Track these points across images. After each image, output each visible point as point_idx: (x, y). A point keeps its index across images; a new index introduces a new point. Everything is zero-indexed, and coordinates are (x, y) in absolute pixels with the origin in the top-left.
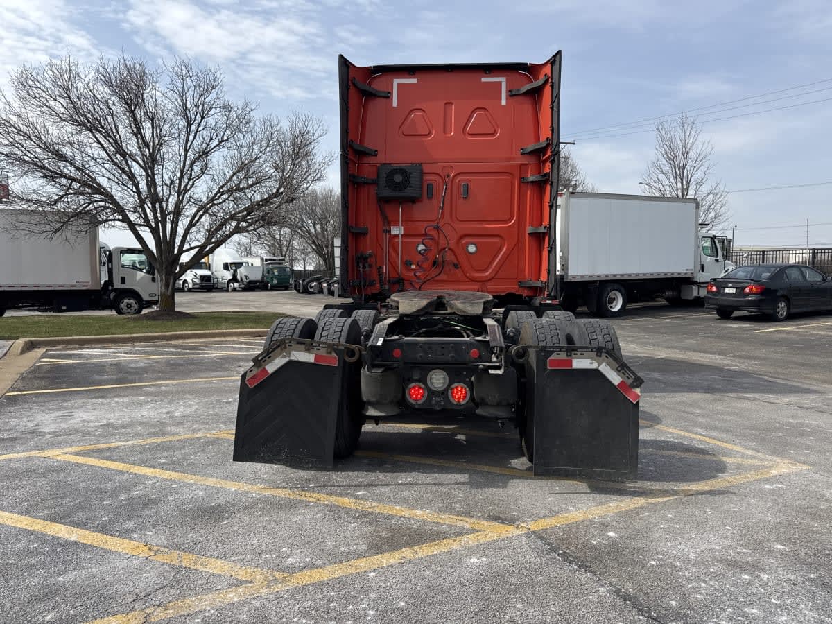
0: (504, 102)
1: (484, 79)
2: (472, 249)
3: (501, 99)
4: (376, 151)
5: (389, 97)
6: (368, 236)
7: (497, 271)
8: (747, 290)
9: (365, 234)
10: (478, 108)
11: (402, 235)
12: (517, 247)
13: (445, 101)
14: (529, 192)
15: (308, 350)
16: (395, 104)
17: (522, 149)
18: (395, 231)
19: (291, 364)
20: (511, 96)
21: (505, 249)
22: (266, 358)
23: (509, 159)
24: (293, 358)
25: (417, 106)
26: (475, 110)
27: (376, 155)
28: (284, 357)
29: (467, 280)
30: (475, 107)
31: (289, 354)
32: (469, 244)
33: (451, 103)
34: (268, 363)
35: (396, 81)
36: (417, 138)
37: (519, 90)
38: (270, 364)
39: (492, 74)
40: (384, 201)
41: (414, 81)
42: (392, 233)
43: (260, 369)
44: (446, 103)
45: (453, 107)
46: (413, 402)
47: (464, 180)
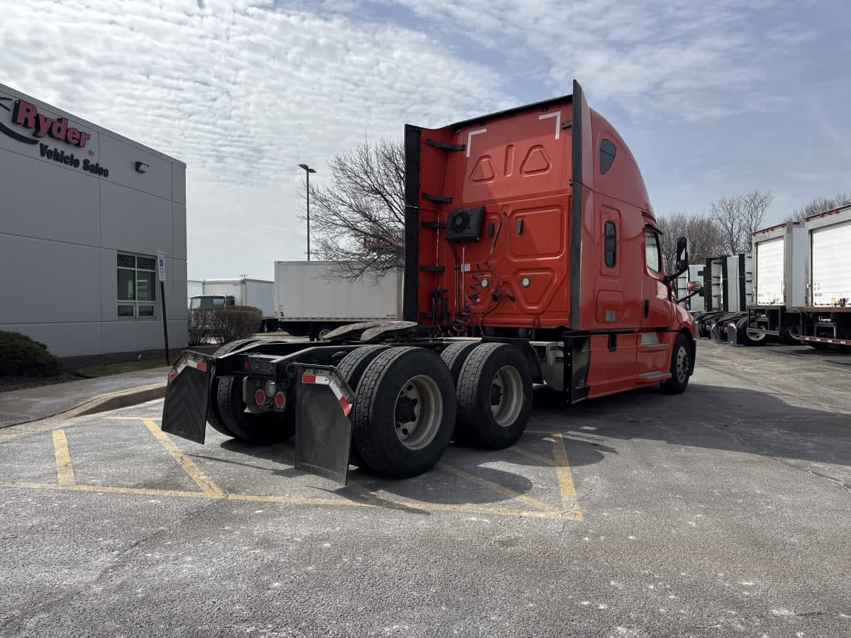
0: (557, 137)
1: (541, 117)
2: (526, 282)
3: (555, 134)
4: (452, 199)
5: (464, 150)
6: (445, 273)
9: (442, 271)
10: (534, 146)
11: (473, 272)
13: (507, 145)
16: (468, 155)
17: (571, 181)
20: (564, 128)
21: (555, 281)
23: (559, 192)
25: (484, 154)
26: (532, 148)
27: (451, 203)
30: (532, 145)
32: (523, 277)
33: (512, 146)
35: (471, 134)
36: (484, 183)
37: (567, 122)
39: (550, 111)
40: (456, 243)
41: (484, 131)
42: (462, 271)
44: (509, 146)
45: (514, 148)
47: (519, 216)
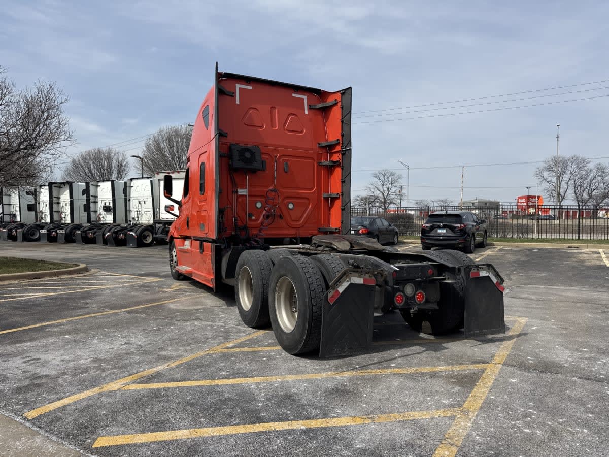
0: (306, 112)
1: (294, 95)
2: (291, 206)
3: (304, 110)
4: (227, 134)
5: (234, 96)
6: (221, 195)
7: (306, 222)
8: (361, 232)
10: (291, 114)
11: (249, 196)
12: (317, 207)
14: (323, 171)
15: (360, 276)
16: (238, 102)
17: (319, 144)
18: (242, 192)
19: (352, 286)
20: (310, 109)
21: (310, 207)
22: (338, 283)
23: (311, 149)
24: (352, 282)
25: (252, 106)
26: (290, 115)
27: (227, 137)
28: (348, 281)
29: (288, 227)
31: (350, 279)
32: (290, 203)
33: (275, 108)
34: (339, 286)
35: (238, 86)
36: (255, 129)
37: (315, 106)
38: (340, 287)
39: (298, 93)
41: (250, 88)
42: (239, 194)
43: (334, 292)
44: (272, 107)
45: (276, 110)
46: (398, 305)
47: (285, 160)
